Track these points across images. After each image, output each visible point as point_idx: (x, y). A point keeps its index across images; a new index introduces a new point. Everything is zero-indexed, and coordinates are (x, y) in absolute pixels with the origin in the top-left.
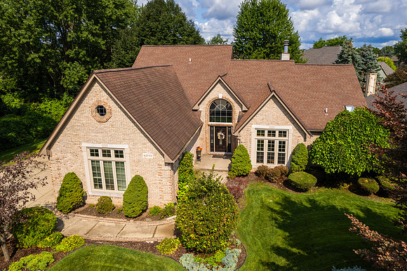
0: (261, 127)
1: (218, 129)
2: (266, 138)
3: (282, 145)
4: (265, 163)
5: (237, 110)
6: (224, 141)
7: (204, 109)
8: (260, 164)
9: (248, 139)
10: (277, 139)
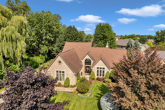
0: (98, 67)
1: (87, 67)
2: (99, 70)
3: (104, 72)
4: (99, 76)
5: (92, 62)
6: (89, 70)
7: (83, 61)
8: (98, 76)
9: (95, 70)
10: (102, 70)
